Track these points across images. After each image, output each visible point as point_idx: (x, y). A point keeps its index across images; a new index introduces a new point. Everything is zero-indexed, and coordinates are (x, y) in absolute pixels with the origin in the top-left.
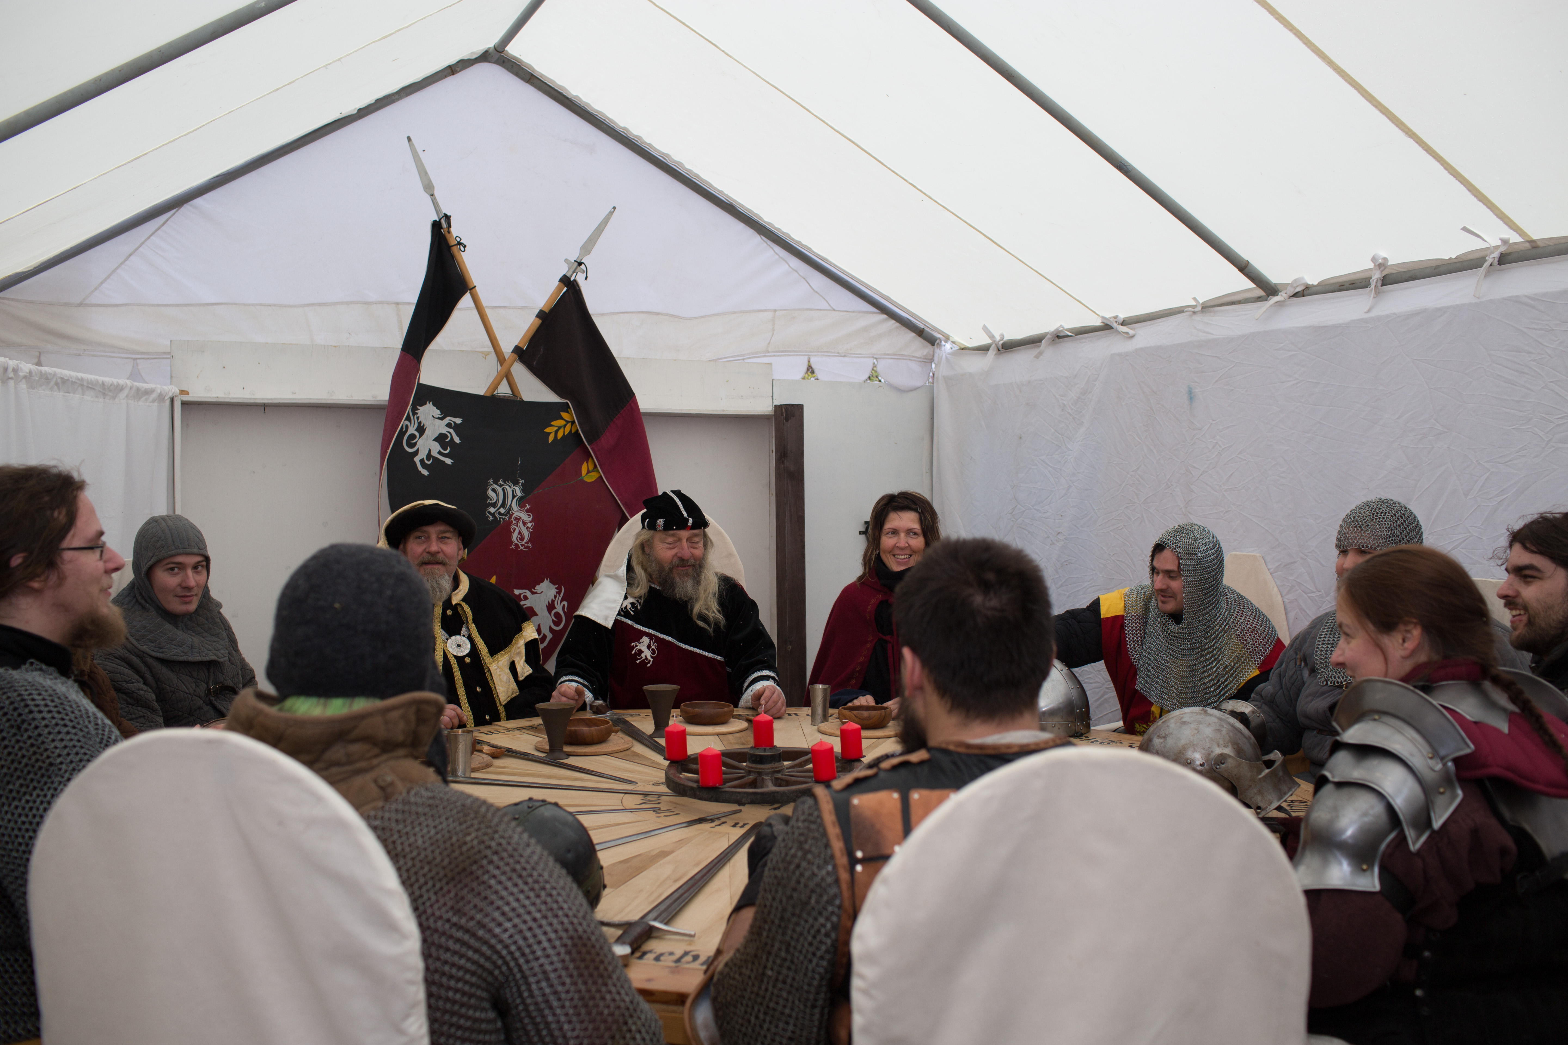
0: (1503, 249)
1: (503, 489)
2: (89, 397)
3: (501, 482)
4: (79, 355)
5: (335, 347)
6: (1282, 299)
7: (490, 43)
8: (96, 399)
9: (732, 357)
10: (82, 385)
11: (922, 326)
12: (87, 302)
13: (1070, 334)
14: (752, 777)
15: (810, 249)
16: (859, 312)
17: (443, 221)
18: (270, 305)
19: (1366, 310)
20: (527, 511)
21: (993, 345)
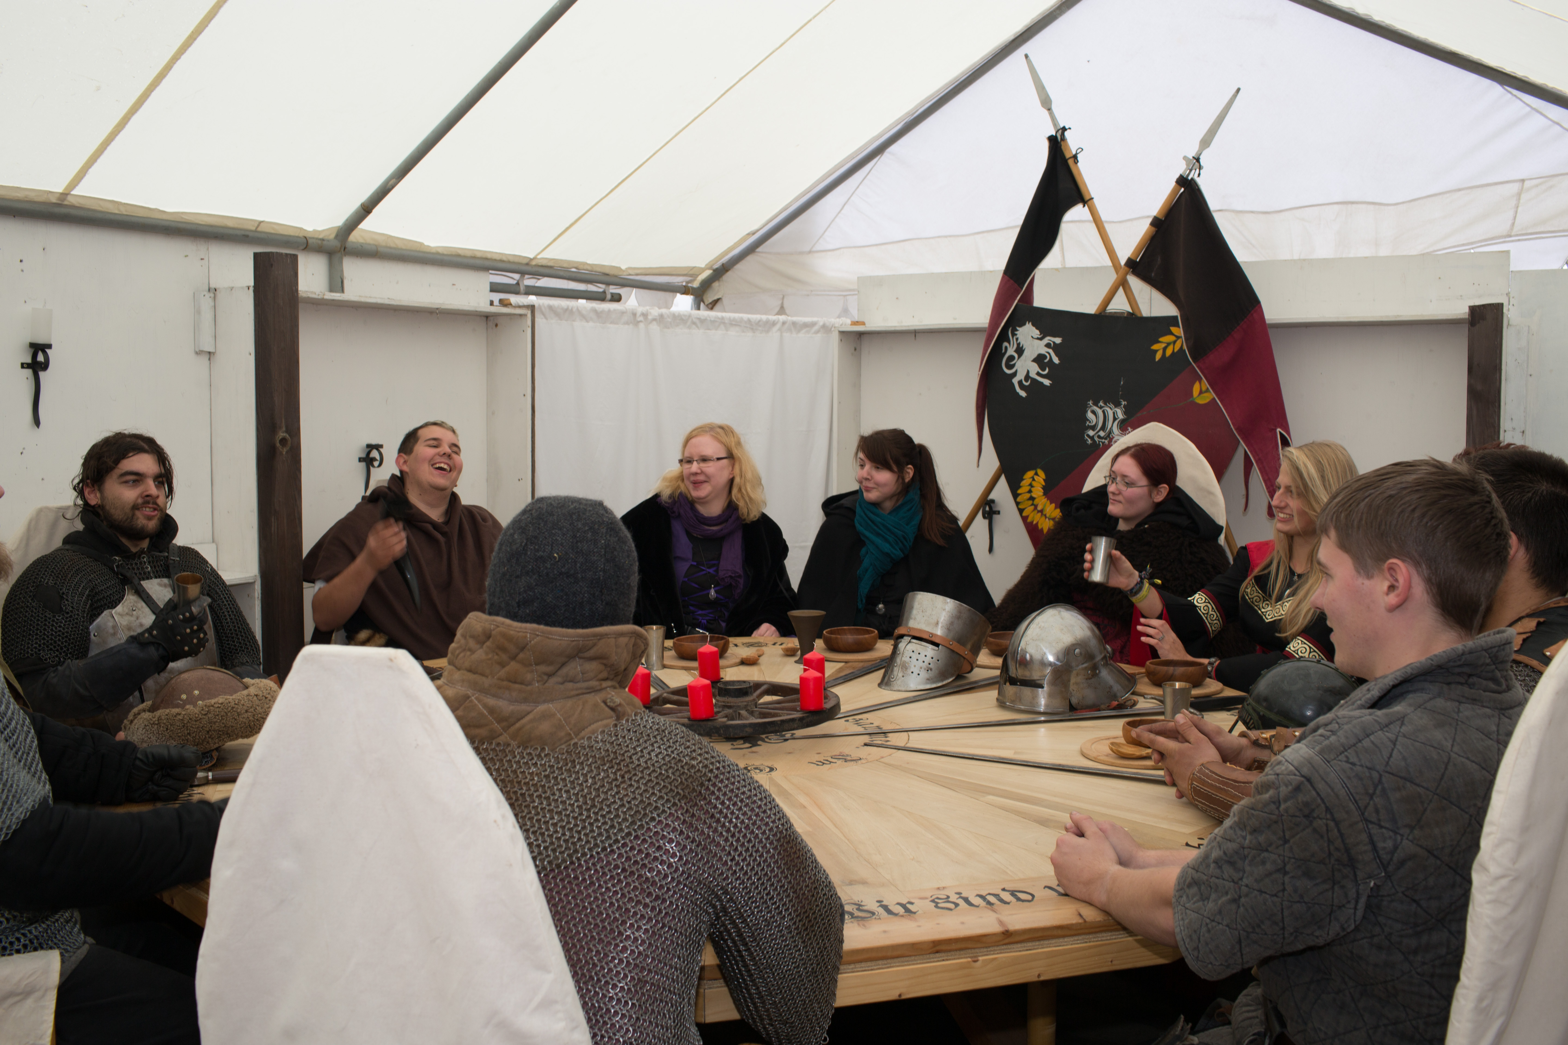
1: (1103, 412)
2: (733, 332)
3: (1101, 404)
5: (991, 272)
8: (744, 334)
10: (724, 323)
17: (1059, 134)
18: (946, 237)
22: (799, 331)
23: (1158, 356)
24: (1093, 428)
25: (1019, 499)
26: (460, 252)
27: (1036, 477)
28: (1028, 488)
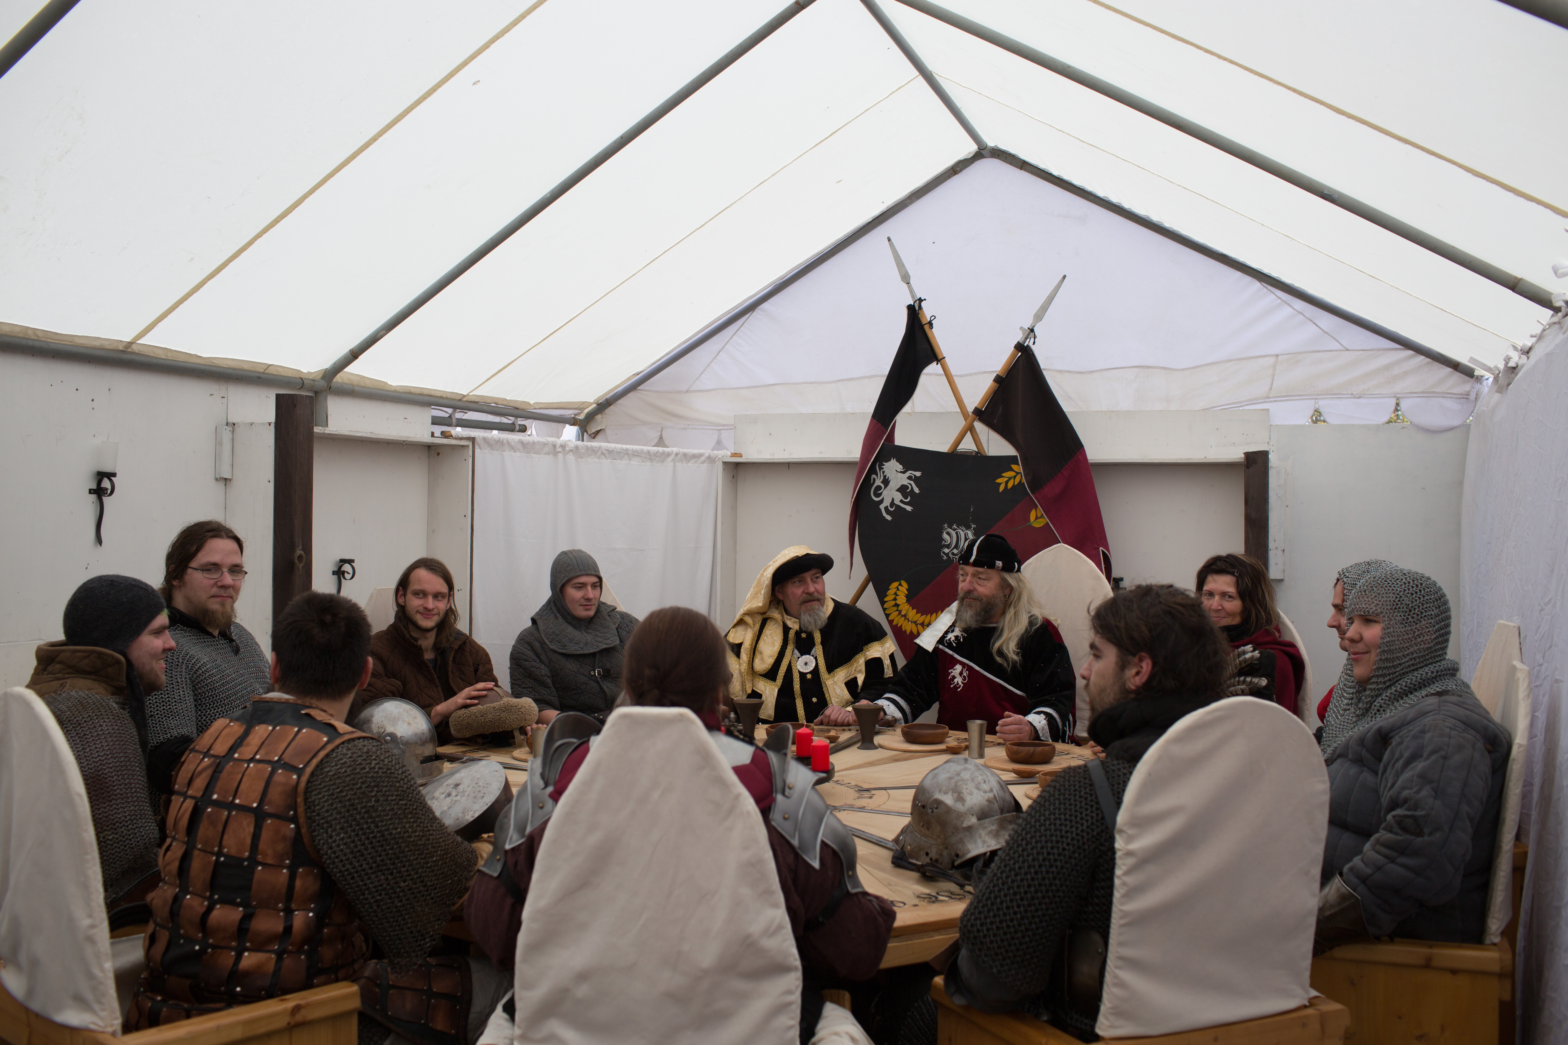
1: (957, 533)
2: (635, 462)
3: (955, 526)
5: (853, 414)
8: (643, 464)
9: (1228, 404)
10: (628, 454)
12: (691, 389)
17: (917, 304)
22: (688, 462)
23: (1002, 488)
24: (948, 546)
25: (885, 606)
26: (413, 391)
27: (900, 588)
28: (893, 597)
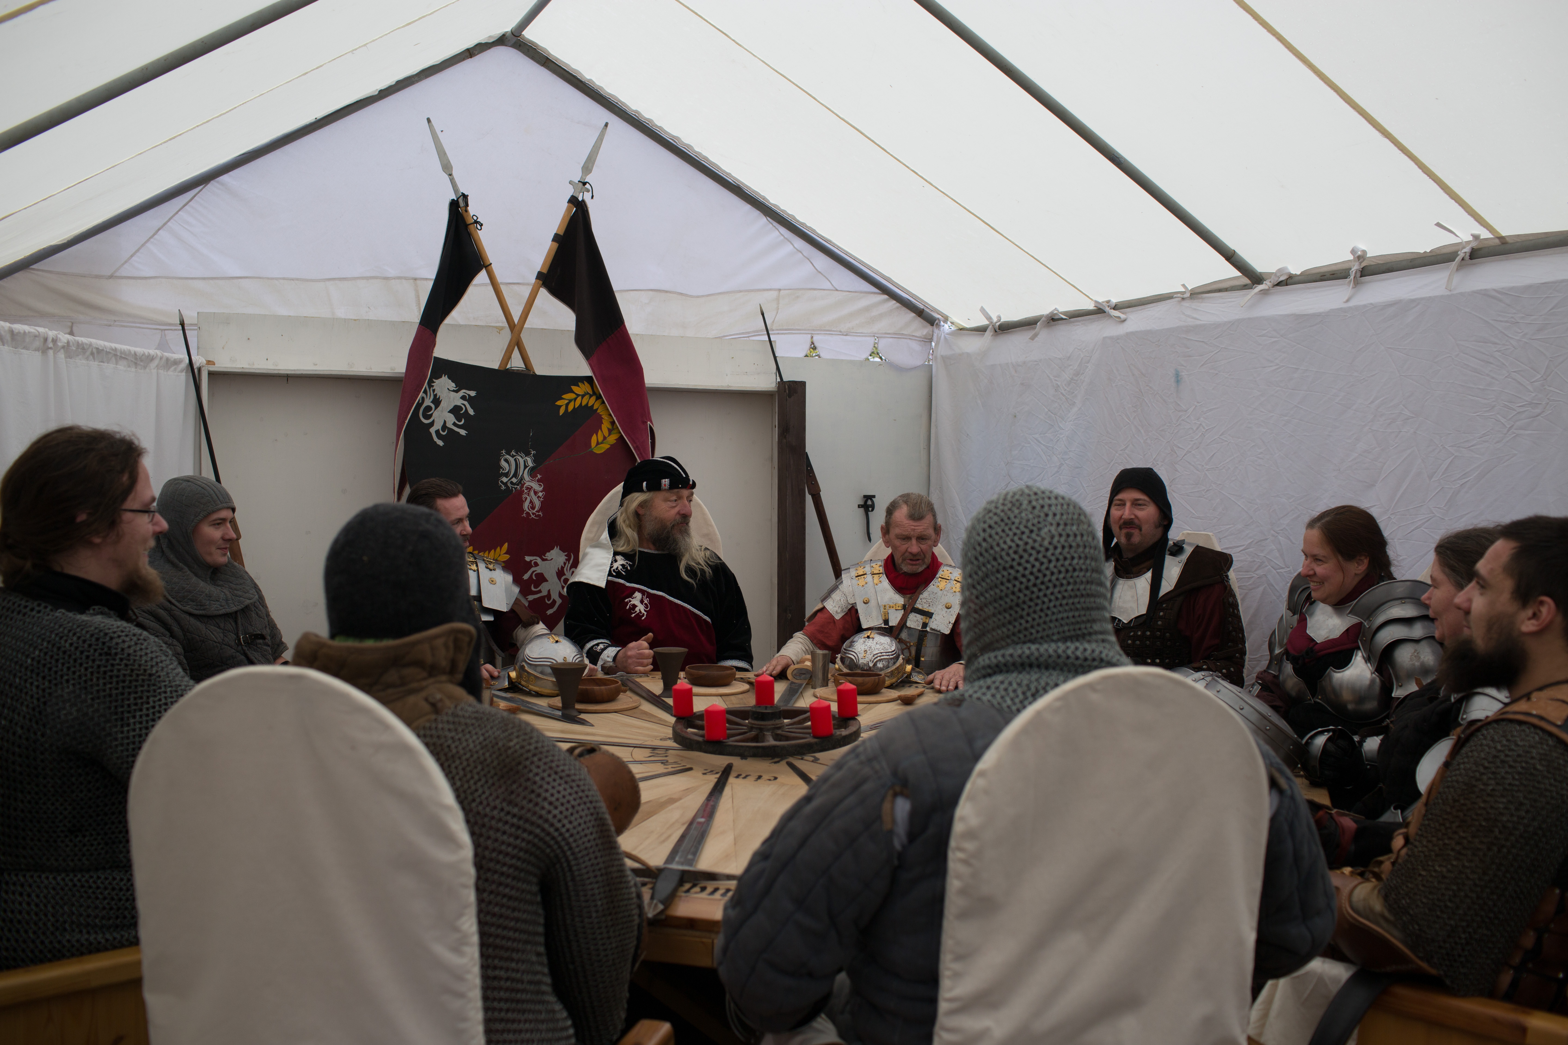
0: (1474, 245)
1: (515, 460)
2: (122, 366)
3: (513, 453)
4: (110, 326)
5: (355, 320)
6: (1267, 287)
7: (507, 26)
8: (129, 369)
9: (737, 334)
10: (116, 355)
11: (922, 307)
12: (118, 274)
13: (1064, 317)
14: (753, 733)
15: (814, 231)
16: (861, 292)
17: (461, 200)
18: (293, 279)
19: (1345, 300)
20: (538, 481)
21: (991, 327)
23: (562, 411)
24: (506, 475)
